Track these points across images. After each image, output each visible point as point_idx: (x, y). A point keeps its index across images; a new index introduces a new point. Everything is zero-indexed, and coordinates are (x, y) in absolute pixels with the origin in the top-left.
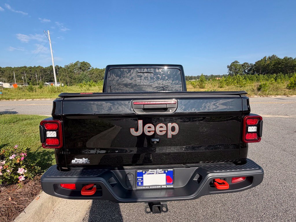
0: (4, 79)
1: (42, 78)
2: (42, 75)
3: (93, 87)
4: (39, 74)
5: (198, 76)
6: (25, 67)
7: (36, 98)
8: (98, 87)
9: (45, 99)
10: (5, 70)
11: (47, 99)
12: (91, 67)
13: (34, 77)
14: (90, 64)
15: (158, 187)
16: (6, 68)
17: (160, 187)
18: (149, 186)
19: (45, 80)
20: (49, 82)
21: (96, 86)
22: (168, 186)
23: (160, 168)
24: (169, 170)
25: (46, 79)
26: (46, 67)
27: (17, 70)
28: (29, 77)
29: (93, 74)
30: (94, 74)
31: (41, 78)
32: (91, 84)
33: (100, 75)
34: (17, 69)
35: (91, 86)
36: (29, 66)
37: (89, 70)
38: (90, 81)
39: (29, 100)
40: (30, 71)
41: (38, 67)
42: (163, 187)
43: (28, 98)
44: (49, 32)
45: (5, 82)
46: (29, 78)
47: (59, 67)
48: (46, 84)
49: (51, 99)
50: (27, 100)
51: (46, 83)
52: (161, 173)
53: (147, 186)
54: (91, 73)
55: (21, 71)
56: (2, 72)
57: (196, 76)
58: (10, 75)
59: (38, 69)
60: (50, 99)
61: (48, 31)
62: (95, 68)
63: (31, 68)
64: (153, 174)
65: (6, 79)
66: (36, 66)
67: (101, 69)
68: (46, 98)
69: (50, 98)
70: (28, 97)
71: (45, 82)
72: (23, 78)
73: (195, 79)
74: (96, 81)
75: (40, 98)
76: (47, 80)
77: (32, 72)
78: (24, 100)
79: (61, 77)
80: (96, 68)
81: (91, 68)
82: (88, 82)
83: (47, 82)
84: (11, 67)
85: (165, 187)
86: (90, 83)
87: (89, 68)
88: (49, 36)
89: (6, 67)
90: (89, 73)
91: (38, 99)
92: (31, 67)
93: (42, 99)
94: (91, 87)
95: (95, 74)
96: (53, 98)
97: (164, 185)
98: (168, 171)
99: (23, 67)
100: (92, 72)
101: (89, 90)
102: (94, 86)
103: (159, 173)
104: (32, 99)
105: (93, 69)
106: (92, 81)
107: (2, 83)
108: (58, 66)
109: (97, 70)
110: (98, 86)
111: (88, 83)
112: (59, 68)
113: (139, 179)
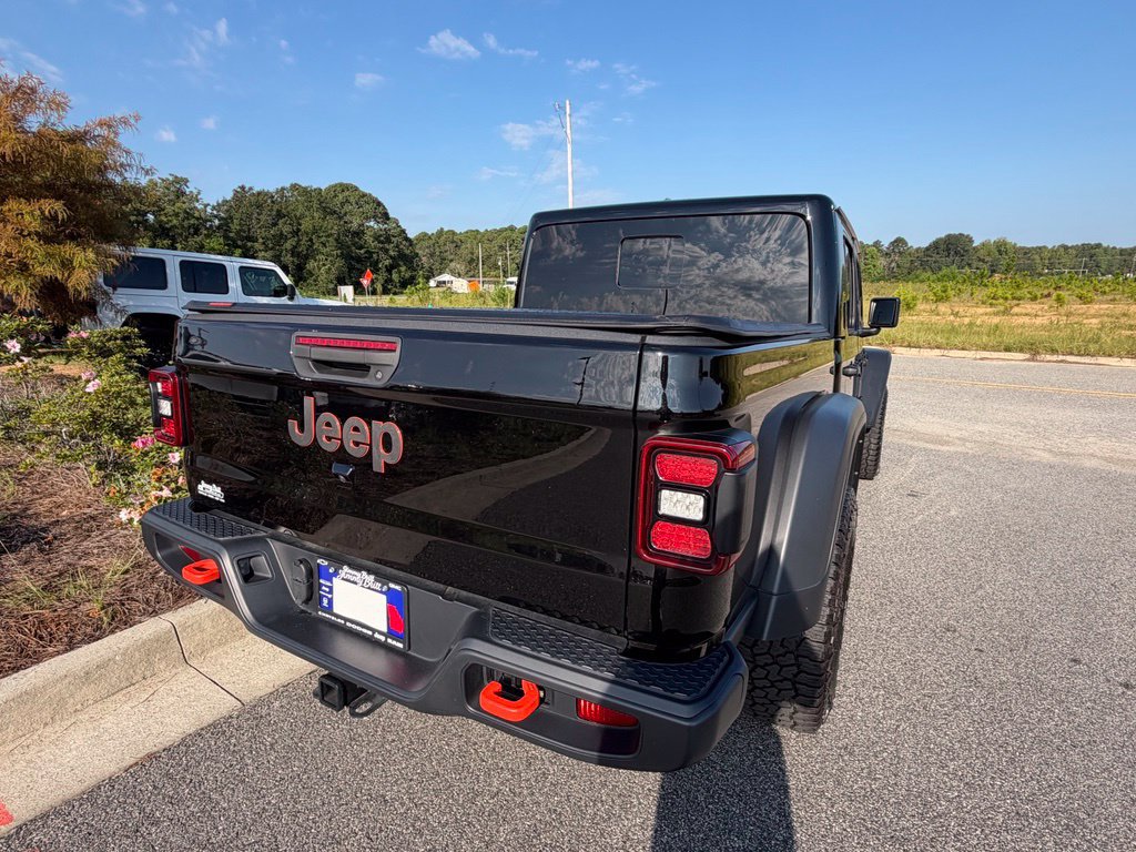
0: (458, 266)
6: (512, 229)
10: (463, 238)
15: (365, 631)
16: (467, 232)
17: (370, 633)
18: (346, 620)
22: (389, 641)
23: (369, 572)
24: (392, 586)
34: (491, 236)
42: (377, 635)
44: (568, 107)
45: (460, 276)
52: (373, 590)
53: (342, 618)
55: (499, 241)
56: (456, 246)
58: (473, 254)
61: (568, 102)
64: (356, 583)
65: (463, 267)
72: (500, 263)
84: (478, 231)
85: (383, 638)
89: (465, 230)
97: (381, 633)
98: (389, 588)
99: (506, 229)
103: (369, 588)
107: (453, 278)
113: (324, 588)
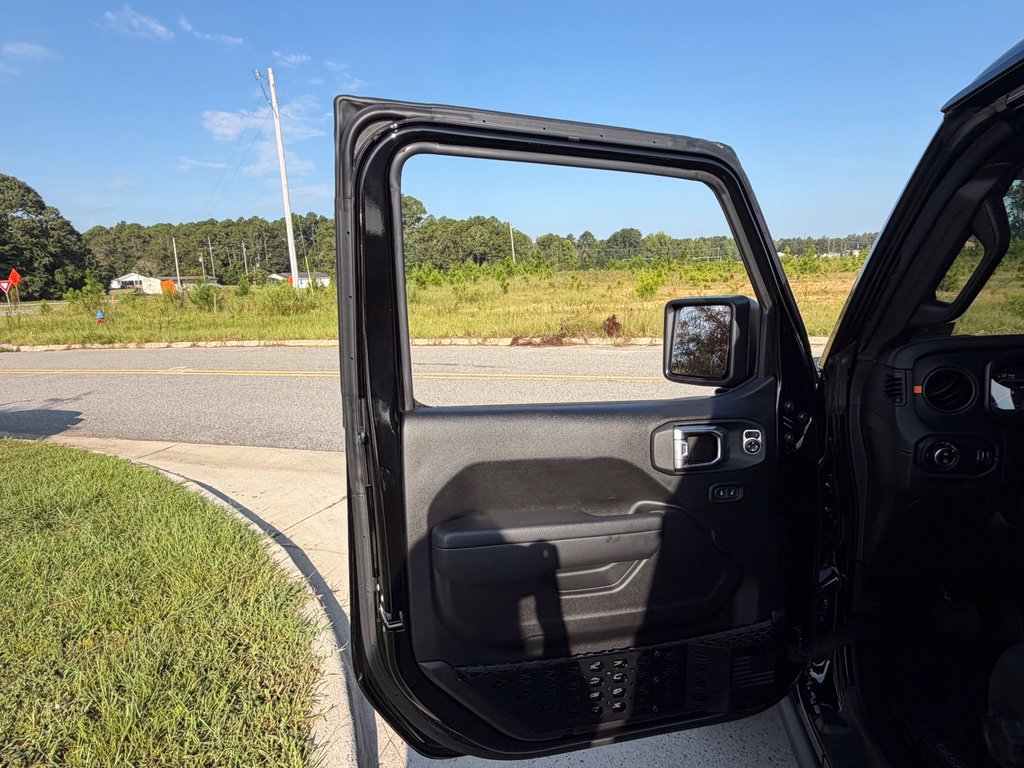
0: (149, 264)
1: (263, 256)
2: (263, 248)
3: (431, 287)
4: (255, 244)
5: (849, 239)
6: (212, 222)
7: (207, 339)
8: (451, 288)
9: (240, 343)
10: (152, 233)
11: (245, 343)
12: (425, 212)
13: (237, 255)
14: (420, 204)
16: (156, 226)
19: (272, 265)
20: (284, 272)
21: (444, 284)
25: (275, 261)
26: (275, 221)
27: (187, 233)
28: (222, 257)
29: (431, 238)
30: (435, 242)
31: (259, 258)
32: (424, 276)
33: (455, 243)
34: (187, 231)
35: (424, 283)
36: (224, 220)
37: (418, 225)
38: (420, 266)
39: (181, 345)
40: (227, 234)
41: (251, 222)
43: (176, 338)
44: (271, 77)
45: (151, 275)
46: (222, 260)
47: (318, 218)
48: (274, 279)
49: (262, 343)
50: (173, 345)
51: (274, 276)
54: (427, 235)
55: (199, 236)
56: (144, 242)
57: (843, 236)
58: (165, 250)
59: (251, 226)
60: (256, 343)
61: (270, 70)
62: (438, 217)
63: (229, 224)
65: (155, 265)
66: (246, 218)
67: (462, 221)
68: (243, 338)
69: (260, 338)
70: (181, 334)
71: (271, 272)
72: (201, 260)
73: (838, 251)
74: (441, 267)
75: (220, 338)
76: (277, 264)
77: (232, 240)
78: (162, 345)
79: (322, 253)
80: (444, 218)
81: (424, 216)
82: (415, 269)
83: (278, 272)
84: (170, 225)
86: (421, 272)
87: (419, 219)
88: (272, 89)
89: (154, 224)
90: (417, 236)
91: (214, 344)
92: (229, 221)
93: (228, 343)
94: (425, 288)
95: (438, 242)
96: (270, 339)
99: (205, 223)
100: (429, 231)
101: (418, 302)
102: (437, 283)
104: (190, 344)
105: (432, 222)
106: (426, 266)
107: (142, 278)
108: (315, 216)
109: (446, 223)
110: (452, 283)
111: (414, 275)
112: (316, 223)
